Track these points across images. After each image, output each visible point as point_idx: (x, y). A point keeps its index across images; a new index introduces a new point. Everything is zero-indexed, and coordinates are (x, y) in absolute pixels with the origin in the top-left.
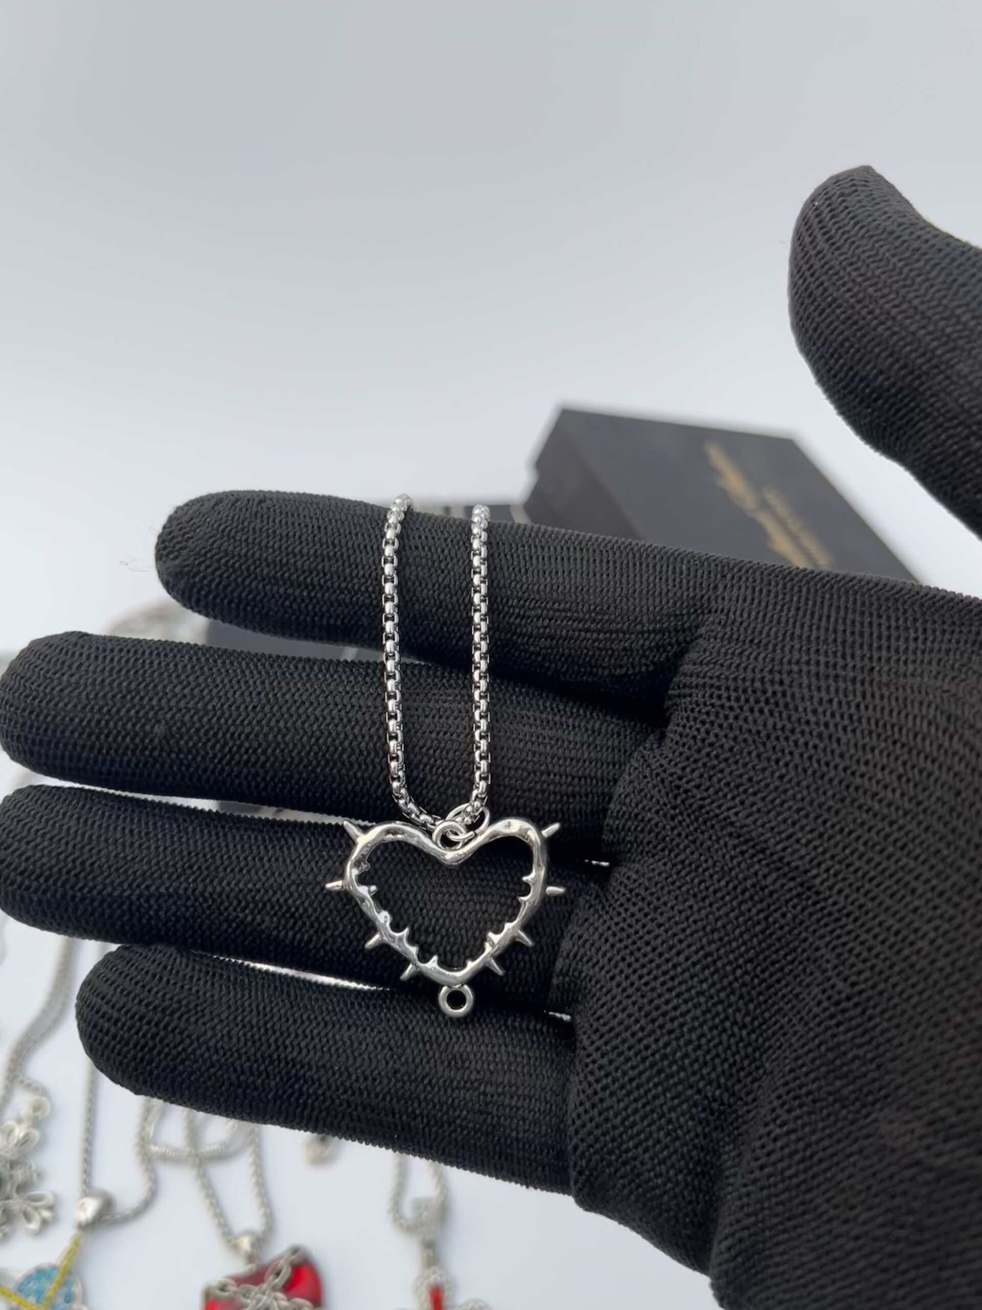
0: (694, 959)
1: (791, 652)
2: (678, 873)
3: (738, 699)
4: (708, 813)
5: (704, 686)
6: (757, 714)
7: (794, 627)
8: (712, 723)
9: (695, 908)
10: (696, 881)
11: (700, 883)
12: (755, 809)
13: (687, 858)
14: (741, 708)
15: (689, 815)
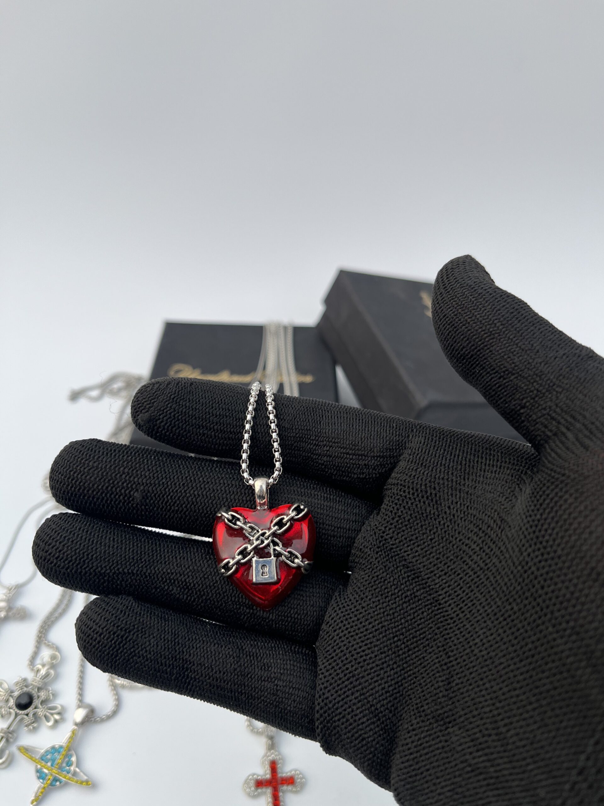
1: (440, 472)
2: (375, 581)
3: (413, 494)
4: (394, 552)
5: (397, 484)
6: (422, 504)
7: (442, 459)
8: (400, 505)
9: (381, 601)
10: (383, 587)
11: (385, 589)
13: (380, 574)
14: (415, 499)
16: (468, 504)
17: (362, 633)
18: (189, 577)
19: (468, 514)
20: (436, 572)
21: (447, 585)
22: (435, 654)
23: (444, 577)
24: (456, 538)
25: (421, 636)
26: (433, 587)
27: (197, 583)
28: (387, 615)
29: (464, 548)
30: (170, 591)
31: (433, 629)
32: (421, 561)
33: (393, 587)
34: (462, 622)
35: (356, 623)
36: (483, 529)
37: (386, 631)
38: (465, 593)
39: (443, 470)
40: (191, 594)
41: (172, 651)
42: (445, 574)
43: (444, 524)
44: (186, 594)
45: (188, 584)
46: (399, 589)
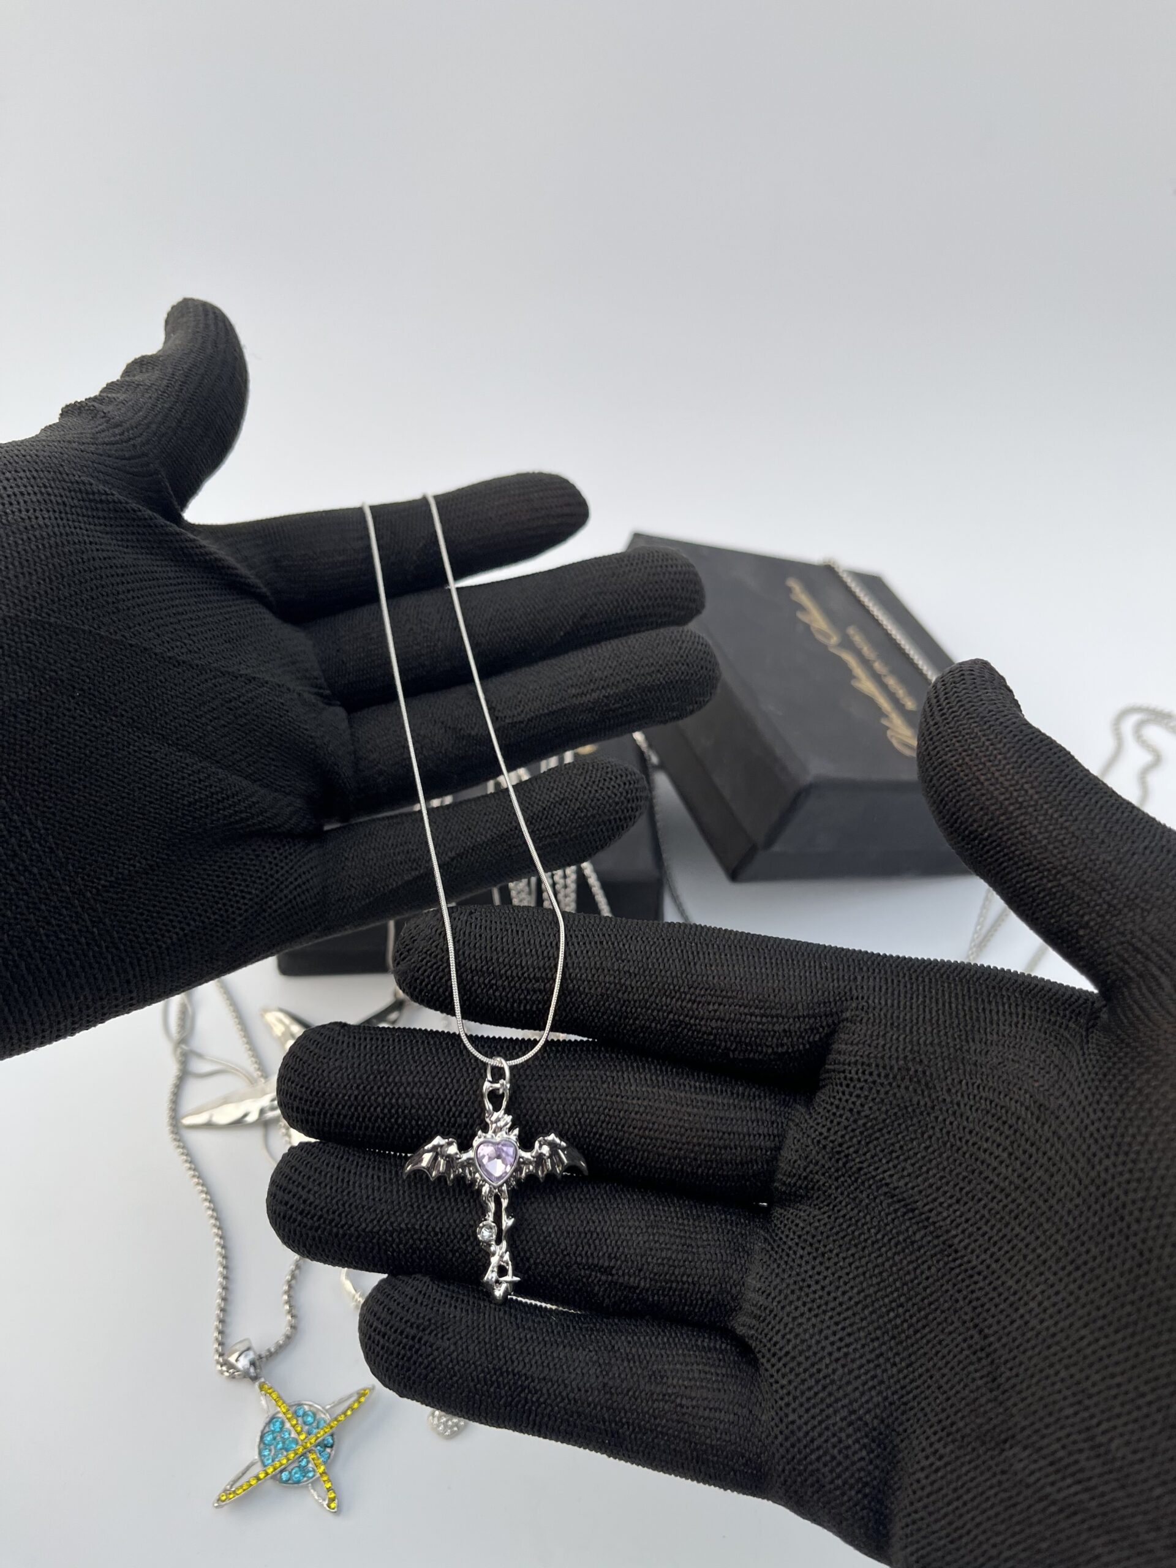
0: (856, 1299)
2: (841, 1225)
3: (886, 1076)
4: (865, 1174)
5: (856, 1063)
8: (866, 1097)
11: (860, 1235)
12: (905, 1173)
14: (890, 1084)
15: (850, 1177)
16: (979, 1081)
17: (833, 1309)
19: (981, 1098)
20: (942, 1199)
21: (963, 1219)
22: (960, 1334)
23: (956, 1207)
24: (967, 1142)
25: (933, 1307)
26: (941, 1223)
28: (871, 1277)
29: (982, 1156)
31: (951, 1292)
32: (914, 1184)
33: (873, 1231)
34: (999, 1278)
35: (820, 1293)
36: (1009, 1122)
37: (873, 1302)
38: (995, 1231)
39: (929, 1029)
42: (958, 1201)
43: (945, 1120)
46: (883, 1232)
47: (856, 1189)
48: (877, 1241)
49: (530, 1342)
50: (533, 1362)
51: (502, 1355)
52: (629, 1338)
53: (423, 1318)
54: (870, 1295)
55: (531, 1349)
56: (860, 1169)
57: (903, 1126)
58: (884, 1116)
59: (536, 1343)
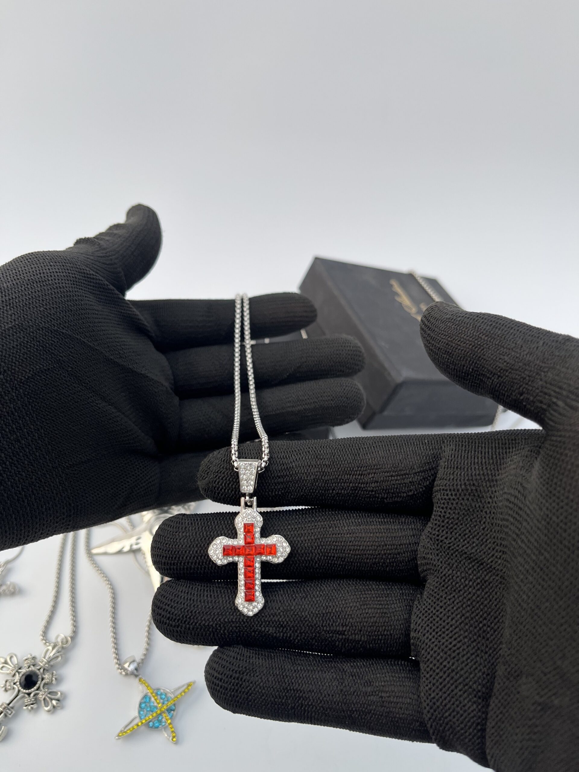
2: (444, 581)
3: (456, 495)
4: (453, 549)
8: (446, 508)
9: (456, 596)
10: (454, 583)
11: (456, 584)
14: (458, 499)
18: (281, 617)
27: (289, 620)
30: (267, 632)
33: (462, 580)
40: (286, 631)
41: (282, 683)
44: (282, 631)
45: (282, 623)
46: (468, 580)
47: (449, 559)
48: (466, 586)
49: (300, 671)
50: (303, 682)
51: (286, 681)
52: (352, 664)
53: (242, 667)
54: (467, 617)
55: (301, 675)
56: (449, 547)
57: (469, 519)
58: (457, 516)
59: (303, 672)
